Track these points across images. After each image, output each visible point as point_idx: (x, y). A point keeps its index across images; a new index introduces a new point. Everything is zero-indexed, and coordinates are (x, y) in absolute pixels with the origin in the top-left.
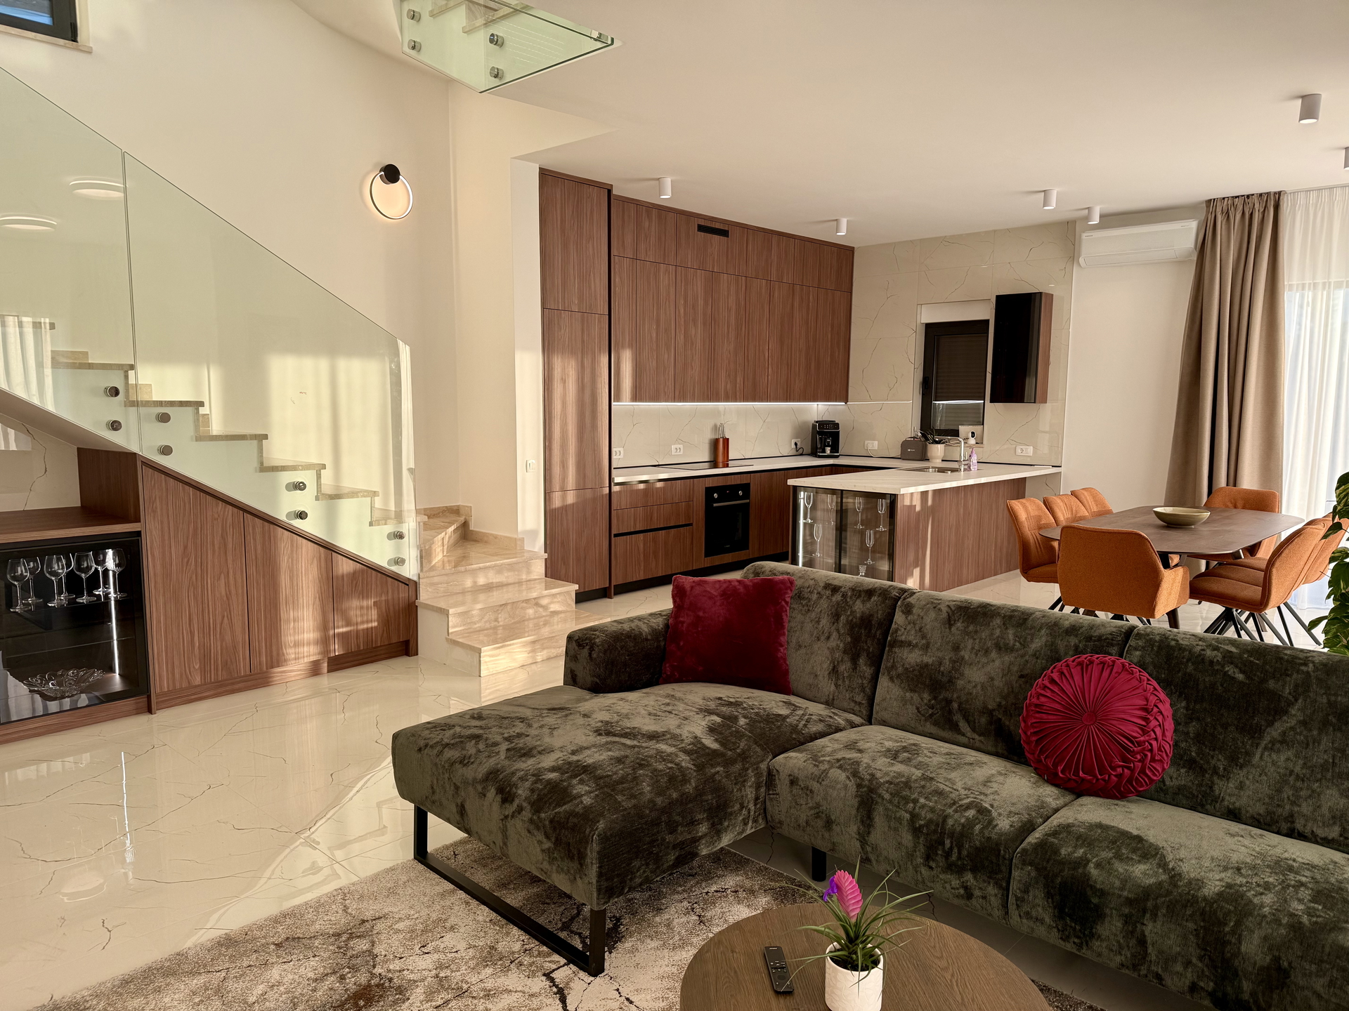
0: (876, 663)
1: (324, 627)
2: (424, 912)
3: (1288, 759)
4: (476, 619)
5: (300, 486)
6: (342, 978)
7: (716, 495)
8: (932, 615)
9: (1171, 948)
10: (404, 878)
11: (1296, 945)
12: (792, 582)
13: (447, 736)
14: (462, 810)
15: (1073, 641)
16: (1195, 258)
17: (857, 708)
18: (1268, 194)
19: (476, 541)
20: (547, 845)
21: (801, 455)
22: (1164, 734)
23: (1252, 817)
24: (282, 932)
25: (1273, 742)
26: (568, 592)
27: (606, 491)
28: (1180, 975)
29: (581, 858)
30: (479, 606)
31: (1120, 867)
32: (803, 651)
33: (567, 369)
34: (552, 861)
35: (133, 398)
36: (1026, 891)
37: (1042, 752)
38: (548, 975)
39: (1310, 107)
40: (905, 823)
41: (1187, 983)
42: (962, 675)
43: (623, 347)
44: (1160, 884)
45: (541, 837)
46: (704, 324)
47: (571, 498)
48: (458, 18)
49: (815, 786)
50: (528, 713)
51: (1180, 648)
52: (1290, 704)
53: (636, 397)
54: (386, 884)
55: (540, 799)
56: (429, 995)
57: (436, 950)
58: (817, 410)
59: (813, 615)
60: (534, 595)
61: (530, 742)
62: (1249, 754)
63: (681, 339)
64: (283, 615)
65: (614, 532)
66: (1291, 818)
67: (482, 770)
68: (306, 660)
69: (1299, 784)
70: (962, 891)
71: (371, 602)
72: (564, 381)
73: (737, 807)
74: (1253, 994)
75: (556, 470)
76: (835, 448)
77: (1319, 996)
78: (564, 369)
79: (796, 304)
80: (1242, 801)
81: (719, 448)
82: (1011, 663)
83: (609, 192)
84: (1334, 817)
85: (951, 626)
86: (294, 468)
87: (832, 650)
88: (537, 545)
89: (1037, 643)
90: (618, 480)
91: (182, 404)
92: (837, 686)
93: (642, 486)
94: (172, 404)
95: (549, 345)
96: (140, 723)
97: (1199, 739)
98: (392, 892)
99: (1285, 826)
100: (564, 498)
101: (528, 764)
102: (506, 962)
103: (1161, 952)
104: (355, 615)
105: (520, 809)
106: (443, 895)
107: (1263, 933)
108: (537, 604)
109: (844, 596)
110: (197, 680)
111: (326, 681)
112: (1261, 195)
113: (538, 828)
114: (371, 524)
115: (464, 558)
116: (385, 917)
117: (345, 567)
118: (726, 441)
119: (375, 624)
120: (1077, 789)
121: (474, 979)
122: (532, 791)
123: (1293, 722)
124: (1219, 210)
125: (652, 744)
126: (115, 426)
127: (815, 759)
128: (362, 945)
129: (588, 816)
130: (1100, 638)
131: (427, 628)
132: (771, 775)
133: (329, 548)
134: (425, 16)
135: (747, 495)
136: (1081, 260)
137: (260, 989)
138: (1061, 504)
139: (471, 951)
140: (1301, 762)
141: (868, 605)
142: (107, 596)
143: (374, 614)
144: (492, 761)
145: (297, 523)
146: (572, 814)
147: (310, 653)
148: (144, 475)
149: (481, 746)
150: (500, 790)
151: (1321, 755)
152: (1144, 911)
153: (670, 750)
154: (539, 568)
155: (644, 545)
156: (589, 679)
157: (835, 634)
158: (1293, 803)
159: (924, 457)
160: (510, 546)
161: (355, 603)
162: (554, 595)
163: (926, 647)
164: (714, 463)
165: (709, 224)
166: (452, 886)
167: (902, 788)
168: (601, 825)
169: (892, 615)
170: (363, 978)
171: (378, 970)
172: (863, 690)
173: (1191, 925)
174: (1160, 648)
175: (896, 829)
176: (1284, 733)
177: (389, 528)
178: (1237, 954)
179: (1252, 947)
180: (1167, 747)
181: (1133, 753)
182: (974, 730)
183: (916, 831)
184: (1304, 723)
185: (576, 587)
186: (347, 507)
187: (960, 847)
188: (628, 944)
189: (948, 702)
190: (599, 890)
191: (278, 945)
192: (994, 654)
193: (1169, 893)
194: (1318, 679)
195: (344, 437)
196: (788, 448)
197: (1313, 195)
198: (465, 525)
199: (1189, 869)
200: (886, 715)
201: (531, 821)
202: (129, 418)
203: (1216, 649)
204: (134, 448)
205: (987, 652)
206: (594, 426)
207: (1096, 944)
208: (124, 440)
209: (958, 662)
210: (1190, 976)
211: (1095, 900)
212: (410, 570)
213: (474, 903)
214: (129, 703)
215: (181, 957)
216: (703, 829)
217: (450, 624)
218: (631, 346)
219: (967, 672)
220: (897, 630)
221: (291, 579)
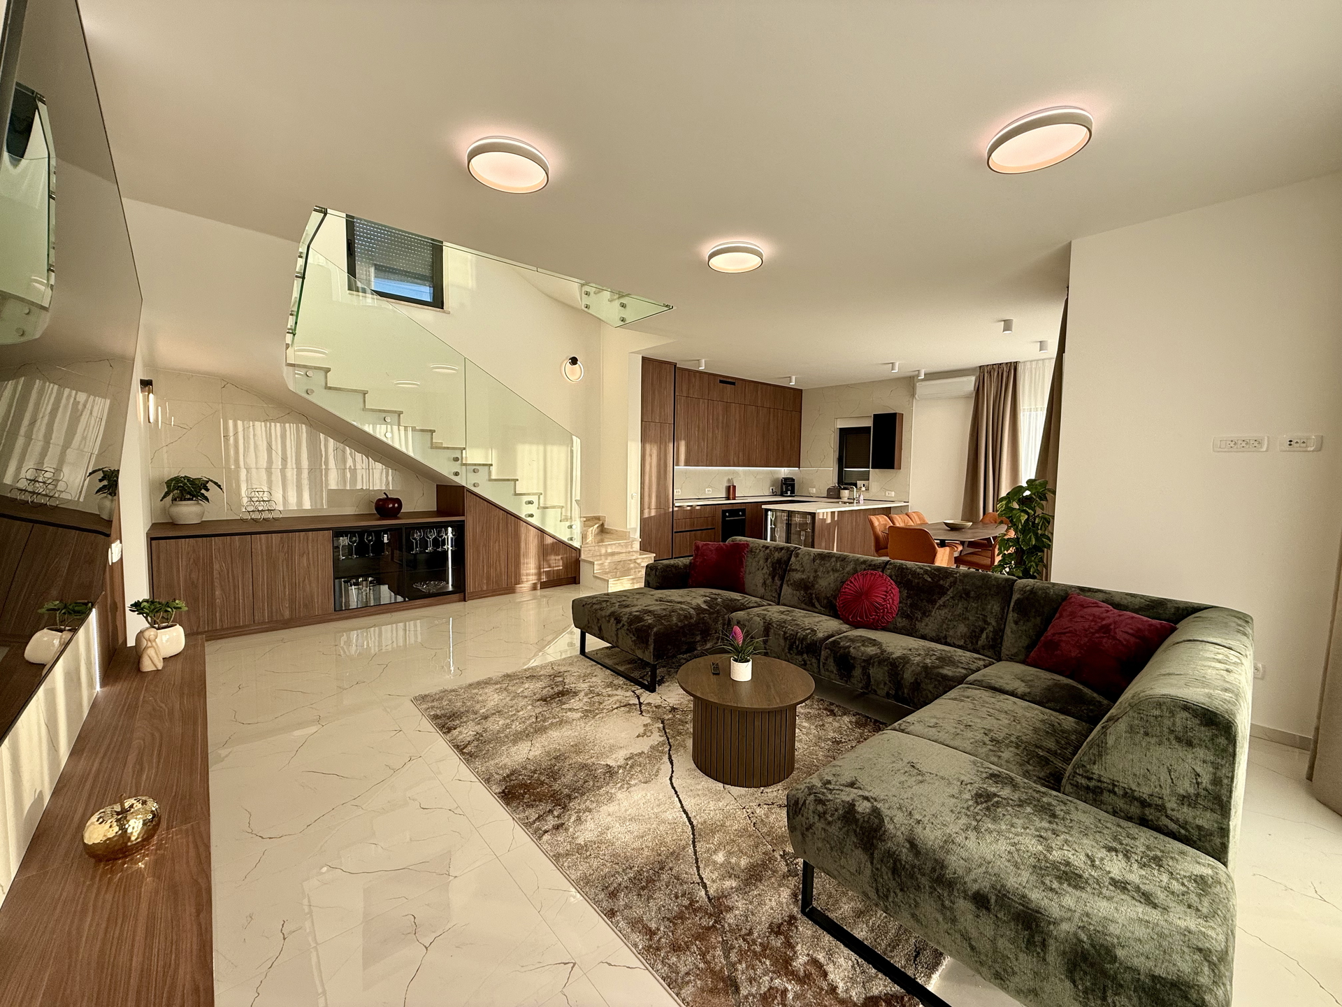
0: (782, 579)
1: (539, 568)
2: (584, 671)
3: (945, 613)
4: (606, 567)
5: (530, 503)
6: (553, 688)
7: (727, 514)
8: (807, 557)
9: (879, 678)
10: (576, 660)
11: (924, 673)
12: (748, 545)
13: (594, 601)
14: (600, 629)
15: (864, 566)
16: (974, 395)
17: (773, 599)
18: (1011, 363)
19: (607, 533)
20: (634, 638)
21: (775, 495)
22: (893, 602)
23: (931, 638)
24: (528, 674)
25: (940, 606)
26: (650, 557)
27: (671, 510)
28: (883, 689)
29: (647, 643)
30: (608, 561)
31: (862, 648)
32: (752, 575)
33: (652, 450)
34: (635, 644)
35: (464, 462)
36: (826, 660)
37: (844, 611)
38: (633, 692)
39: (1008, 325)
40: (781, 636)
41: (885, 692)
42: (817, 582)
43: (681, 440)
44: (876, 654)
45: (632, 636)
46: (723, 428)
47: (653, 513)
48: (607, 294)
49: (747, 623)
50: (628, 594)
51: (907, 569)
52: (948, 590)
53: (687, 464)
54: (570, 661)
55: (631, 621)
56: (586, 695)
57: (589, 682)
58: (784, 472)
59: (757, 559)
60: (634, 557)
61: (628, 603)
62: (930, 611)
63: (710, 435)
64: (522, 561)
65: (674, 531)
66: (945, 637)
67: (608, 612)
68: (531, 582)
69: (949, 623)
70: (803, 662)
71: (560, 557)
72: (651, 455)
73: (714, 632)
74: (908, 694)
75: (646, 499)
76: (793, 492)
77: (931, 692)
78: (651, 450)
79: (771, 418)
80: (926, 631)
81: (731, 491)
82: (838, 577)
83: (675, 366)
84: (962, 636)
85: (814, 562)
86: (529, 494)
87: (764, 574)
88: (637, 535)
89: (849, 568)
90: (676, 505)
91: (484, 465)
92: (765, 589)
93: (689, 508)
94: (480, 465)
95: (644, 440)
96: (458, 606)
97: (911, 606)
98: (571, 664)
99: (943, 641)
100: (650, 513)
101: (628, 610)
102: (617, 687)
103: (875, 681)
104: (552, 563)
105: (623, 625)
106: (592, 666)
107: (912, 669)
108: (635, 562)
109: (771, 550)
110: (485, 588)
111: (539, 592)
112: (1007, 363)
113: (630, 632)
114: (561, 521)
115: (602, 541)
116: (569, 671)
117: (549, 540)
118: (734, 487)
119: (561, 568)
120: (856, 626)
121: (604, 691)
122: (628, 618)
123: (948, 597)
124: (986, 371)
125: (679, 605)
126: (456, 474)
127: (749, 614)
128: (561, 679)
129: (650, 627)
130: (875, 565)
131: (584, 570)
132: (729, 621)
133: (542, 531)
134: (592, 294)
135: (744, 514)
136: (916, 396)
137: (522, 689)
138: (899, 519)
139: (603, 683)
140: (950, 614)
141: (780, 554)
142: (448, 549)
143: (561, 563)
144: (613, 609)
145: (529, 519)
146: (643, 626)
147: (532, 579)
148: (468, 497)
149: (608, 604)
150: (616, 619)
151: (959, 611)
152: (870, 664)
153: (686, 607)
154: (637, 546)
155: (690, 538)
156: (655, 584)
157: (766, 567)
158: (947, 631)
159: (839, 497)
160: (624, 535)
161: (553, 557)
162: (643, 558)
163: (803, 571)
164: (728, 498)
165: (725, 379)
166: (595, 663)
167: (782, 624)
168: (655, 629)
169: (789, 559)
170: (561, 689)
171: (566, 686)
172: (776, 591)
173: (886, 668)
174: (899, 568)
175: (778, 639)
176: (944, 603)
177: (568, 524)
178: (902, 678)
179: (908, 676)
180: (894, 607)
181: (880, 610)
182: (821, 606)
183: (785, 639)
184: (952, 598)
185: (654, 555)
186: (550, 512)
187: (802, 644)
188: (667, 684)
189: (811, 594)
190: (654, 655)
191: (527, 678)
192: (831, 573)
193: (879, 657)
194: (960, 580)
195: (549, 482)
196: (768, 491)
197: (1034, 363)
198: (602, 525)
199: (889, 650)
200: (785, 602)
201: (628, 630)
202: (463, 470)
203: (922, 568)
204: (464, 484)
205: (828, 572)
206: (665, 478)
207: (852, 680)
208: (461, 481)
209: (816, 577)
210: (886, 689)
211: (852, 661)
212: (576, 544)
213: (604, 669)
214: (456, 596)
215: (490, 679)
216: (698, 638)
217: (595, 569)
218: (684, 439)
219: (819, 581)
220: (791, 564)
221: (526, 545)
